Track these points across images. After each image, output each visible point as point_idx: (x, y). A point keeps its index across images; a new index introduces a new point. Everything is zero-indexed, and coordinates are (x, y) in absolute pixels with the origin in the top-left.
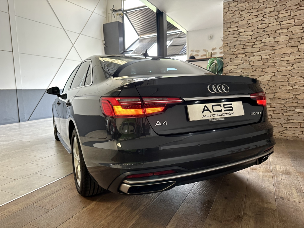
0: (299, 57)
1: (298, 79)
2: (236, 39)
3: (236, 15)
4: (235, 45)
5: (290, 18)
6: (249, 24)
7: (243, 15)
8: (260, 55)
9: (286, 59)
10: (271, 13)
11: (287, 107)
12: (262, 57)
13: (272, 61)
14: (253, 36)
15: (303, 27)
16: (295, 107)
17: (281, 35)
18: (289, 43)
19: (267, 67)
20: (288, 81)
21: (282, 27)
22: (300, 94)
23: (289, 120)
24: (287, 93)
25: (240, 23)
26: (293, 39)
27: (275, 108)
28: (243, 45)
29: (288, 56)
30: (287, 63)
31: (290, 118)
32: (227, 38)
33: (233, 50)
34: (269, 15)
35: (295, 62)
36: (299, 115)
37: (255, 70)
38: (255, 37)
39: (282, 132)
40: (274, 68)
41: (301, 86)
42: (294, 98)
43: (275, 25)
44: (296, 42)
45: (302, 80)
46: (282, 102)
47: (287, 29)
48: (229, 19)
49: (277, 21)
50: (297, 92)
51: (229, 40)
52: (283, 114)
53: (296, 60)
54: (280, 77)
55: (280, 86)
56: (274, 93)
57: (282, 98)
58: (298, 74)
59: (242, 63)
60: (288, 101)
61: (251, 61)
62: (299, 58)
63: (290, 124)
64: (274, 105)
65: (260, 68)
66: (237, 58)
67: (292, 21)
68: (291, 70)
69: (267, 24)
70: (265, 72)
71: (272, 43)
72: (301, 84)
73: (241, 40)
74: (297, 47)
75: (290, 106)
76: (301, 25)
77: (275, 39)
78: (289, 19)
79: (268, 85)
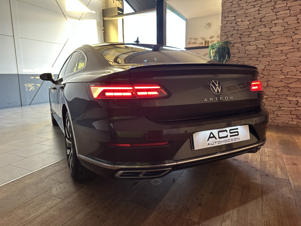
0: (293, 47)
1: (290, 69)
2: (233, 28)
3: (234, 4)
4: (233, 34)
5: (286, 9)
6: (246, 13)
7: (241, 5)
8: (256, 45)
9: (280, 48)
10: (268, 4)
11: (279, 95)
12: (258, 47)
13: (266, 51)
14: (250, 25)
15: (297, 18)
16: (287, 96)
17: (277, 25)
18: (284, 33)
19: (262, 56)
20: (281, 70)
21: (278, 17)
22: (292, 83)
23: (280, 107)
24: (280, 81)
25: (238, 13)
26: (288, 29)
27: (268, 95)
28: (240, 34)
29: (282, 46)
30: (281, 53)
31: (281, 105)
32: (225, 27)
33: (231, 39)
34: (265, 5)
35: (289, 52)
36: (290, 103)
37: (250, 59)
38: (252, 27)
39: (274, 119)
40: (269, 58)
41: (293, 75)
42: (286, 86)
43: (271, 15)
44: (290, 32)
45: (294, 69)
46: (275, 90)
47: (283, 20)
48: (228, 8)
49: (273, 11)
50: (289, 81)
51: (227, 29)
52: (275, 101)
53: (290, 50)
54: (274, 66)
55: (273, 75)
56: (268, 81)
57: (275, 86)
58: (291, 64)
59: (238, 52)
60: (280, 89)
61: (247, 50)
62: (292, 49)
63: (281, 111)
64: (267, 93)
65: (255, 57)
66: (234, 47)
67: (288, 12)
68: (284, 60)
69: (264, 15)
70: (260, 61)
71: (267, 33)
72: (293, 73)
73: (239, 30)
74: (292, 37)
75: (283, 94)
76: (296, 16)
77: (270, 29)
78: (284, 9)
79: (262, 73)
